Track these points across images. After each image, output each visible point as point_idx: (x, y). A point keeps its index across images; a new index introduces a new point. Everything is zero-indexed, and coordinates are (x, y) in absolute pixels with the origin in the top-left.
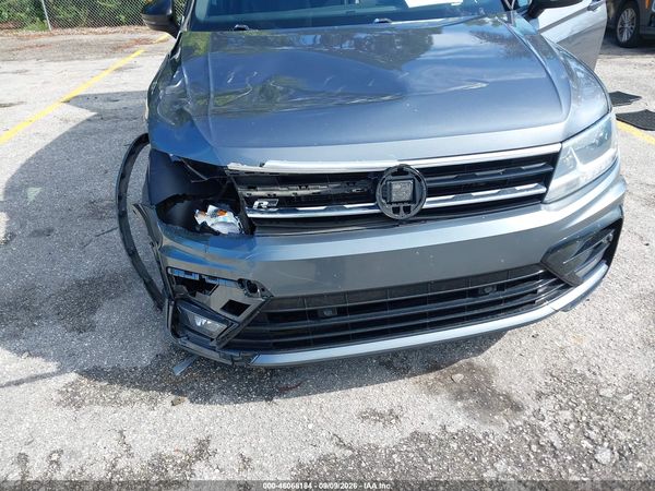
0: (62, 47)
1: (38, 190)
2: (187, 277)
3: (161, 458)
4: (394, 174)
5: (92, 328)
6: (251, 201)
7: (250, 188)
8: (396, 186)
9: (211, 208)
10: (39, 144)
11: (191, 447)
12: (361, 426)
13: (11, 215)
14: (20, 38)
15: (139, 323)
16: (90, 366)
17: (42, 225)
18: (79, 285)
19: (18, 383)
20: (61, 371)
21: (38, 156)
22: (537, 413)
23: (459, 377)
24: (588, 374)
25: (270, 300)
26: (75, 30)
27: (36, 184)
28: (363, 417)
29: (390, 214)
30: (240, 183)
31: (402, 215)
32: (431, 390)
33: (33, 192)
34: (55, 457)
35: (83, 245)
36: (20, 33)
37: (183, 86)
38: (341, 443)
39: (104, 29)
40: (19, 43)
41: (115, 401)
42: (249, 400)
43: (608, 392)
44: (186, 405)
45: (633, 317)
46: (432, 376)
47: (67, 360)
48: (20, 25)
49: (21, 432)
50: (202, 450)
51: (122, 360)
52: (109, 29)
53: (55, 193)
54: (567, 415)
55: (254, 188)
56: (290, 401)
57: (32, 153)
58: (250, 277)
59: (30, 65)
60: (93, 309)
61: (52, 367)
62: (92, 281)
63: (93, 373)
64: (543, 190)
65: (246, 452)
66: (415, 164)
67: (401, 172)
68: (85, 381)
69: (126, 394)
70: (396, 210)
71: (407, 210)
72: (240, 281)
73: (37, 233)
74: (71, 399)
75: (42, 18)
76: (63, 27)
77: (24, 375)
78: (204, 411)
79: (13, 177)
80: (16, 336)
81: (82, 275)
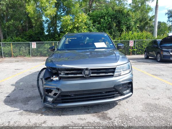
0: (33, 60)
1: (22, 83)
2: (48, 89)
3: (36, 123)
4: (86, 69)
5: (28, 104)
6: (60, 73)
7: (61, 71)
8: (86, 72)
9: (54, 76)
10: (24, 76)
11: (43, 122)
12: (77, 120)
13: (16, 87)
14: (24, 58)
15: (37, 104)
16: (26, 109)
17: (21, 88)
18: (27, 98)
19: (11, 112)
20: (20, 110)
21: (23, 78)
22: (114, 120)
23: (100, 114)
24: (127, 115)
25: (62, 92)
26: (36, 57)
27: (22, 82)
28: (78, 119)
29: (85, 76)
30: (59, 71)
31: (87, 77)
32: (94, 116)
33: (21, 83)
34: (15, 122)
35: (29, 92)
36: (24, 57)
37: (53, 58)
38: (72, 122)
39: (43, 57)
40: (24, 59)
41: (29, 115)
42: (56, 116)
43: (130, 118)
44: (44, 116)
45: (141, 107)
46: (95, 114)
47: (21, 108)
48: (25, 56)
49: (10, 118)
50: (44, 122)
51: (32, 109)
52: (44, 57)
53: (25, 83)
54: (121, 120)
55: (61, 72)
56: (64, 116)
57: (22, 77)
58: (59, 87)
59: (25, 63)
60: (29, 101)
61: (18, 109)
62: (29, 97)
63: (26, 111)
64: (113, 74)
65: (53, 123)
66: (89, 68)
67: (87, 69)
68: (24, 112)
69: (32, 114)
70: (86, 76)
71: (88, 76)
72: (57, 88)
73: (20, 90)
74: (21, 114)
75: (30, 55)
76: (34, 57)
77: (12, 110)
78: (46, 117)
79: (17, 81)
80: (12, 105)
81: (28, 96)
